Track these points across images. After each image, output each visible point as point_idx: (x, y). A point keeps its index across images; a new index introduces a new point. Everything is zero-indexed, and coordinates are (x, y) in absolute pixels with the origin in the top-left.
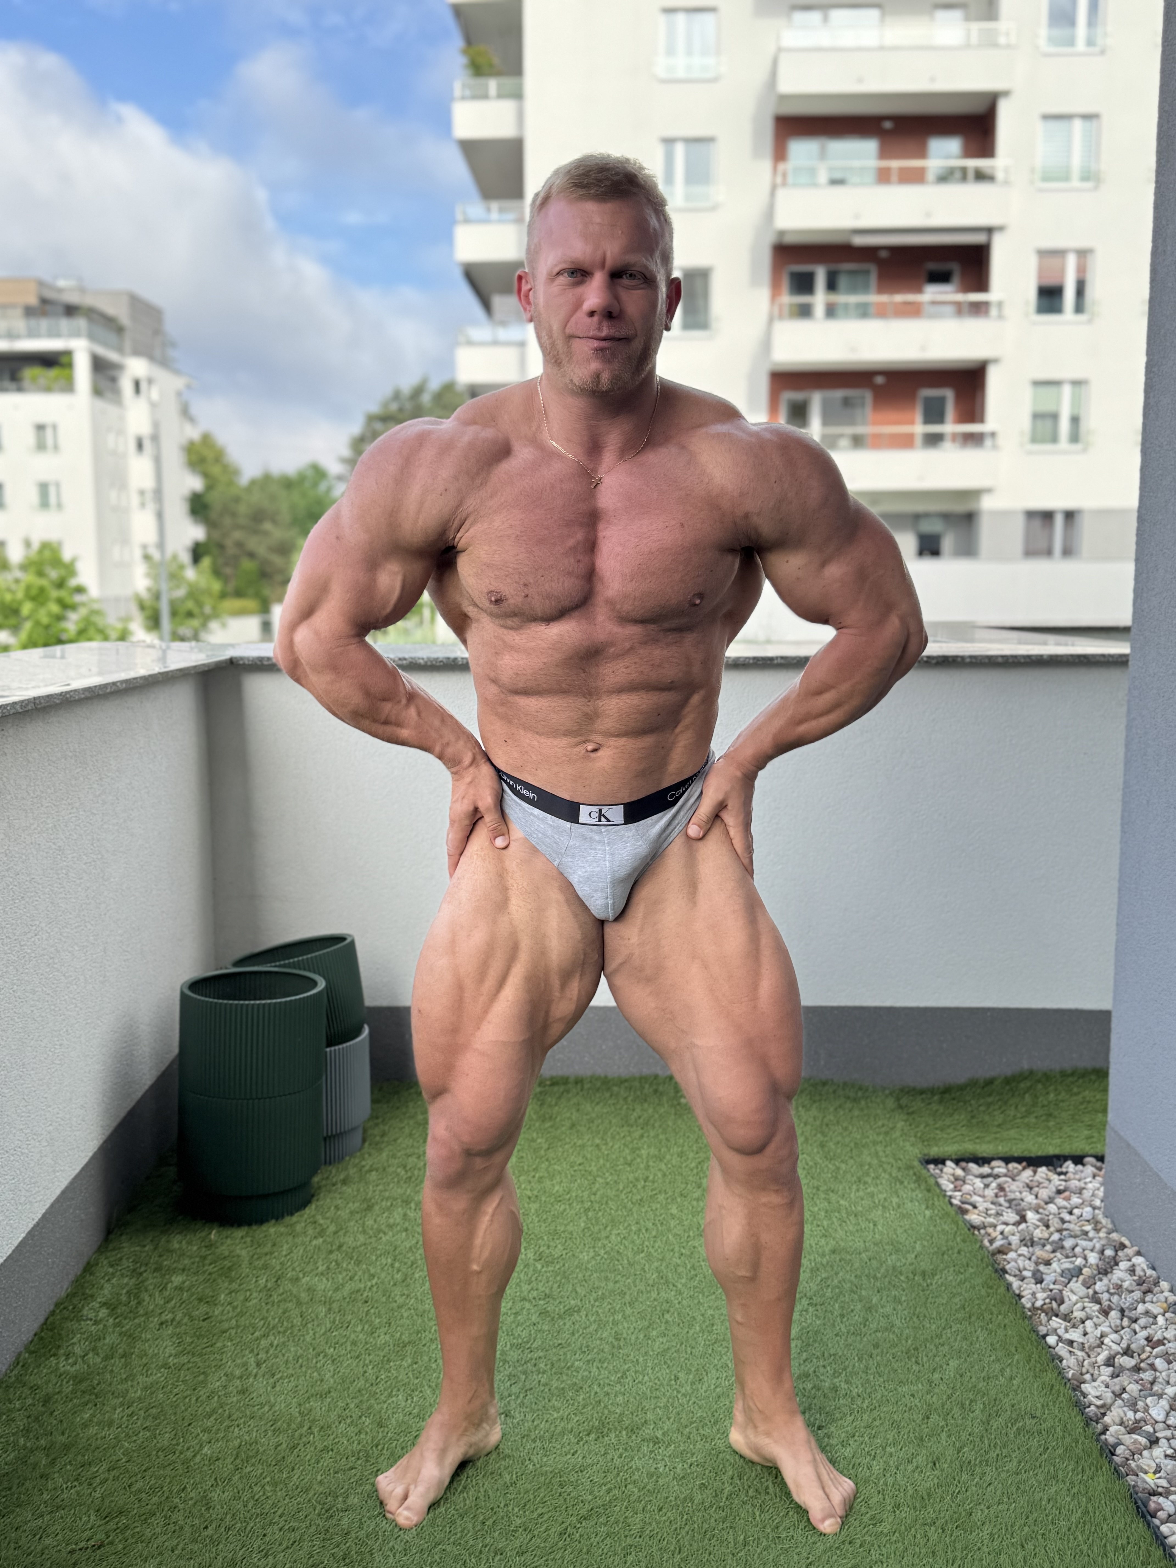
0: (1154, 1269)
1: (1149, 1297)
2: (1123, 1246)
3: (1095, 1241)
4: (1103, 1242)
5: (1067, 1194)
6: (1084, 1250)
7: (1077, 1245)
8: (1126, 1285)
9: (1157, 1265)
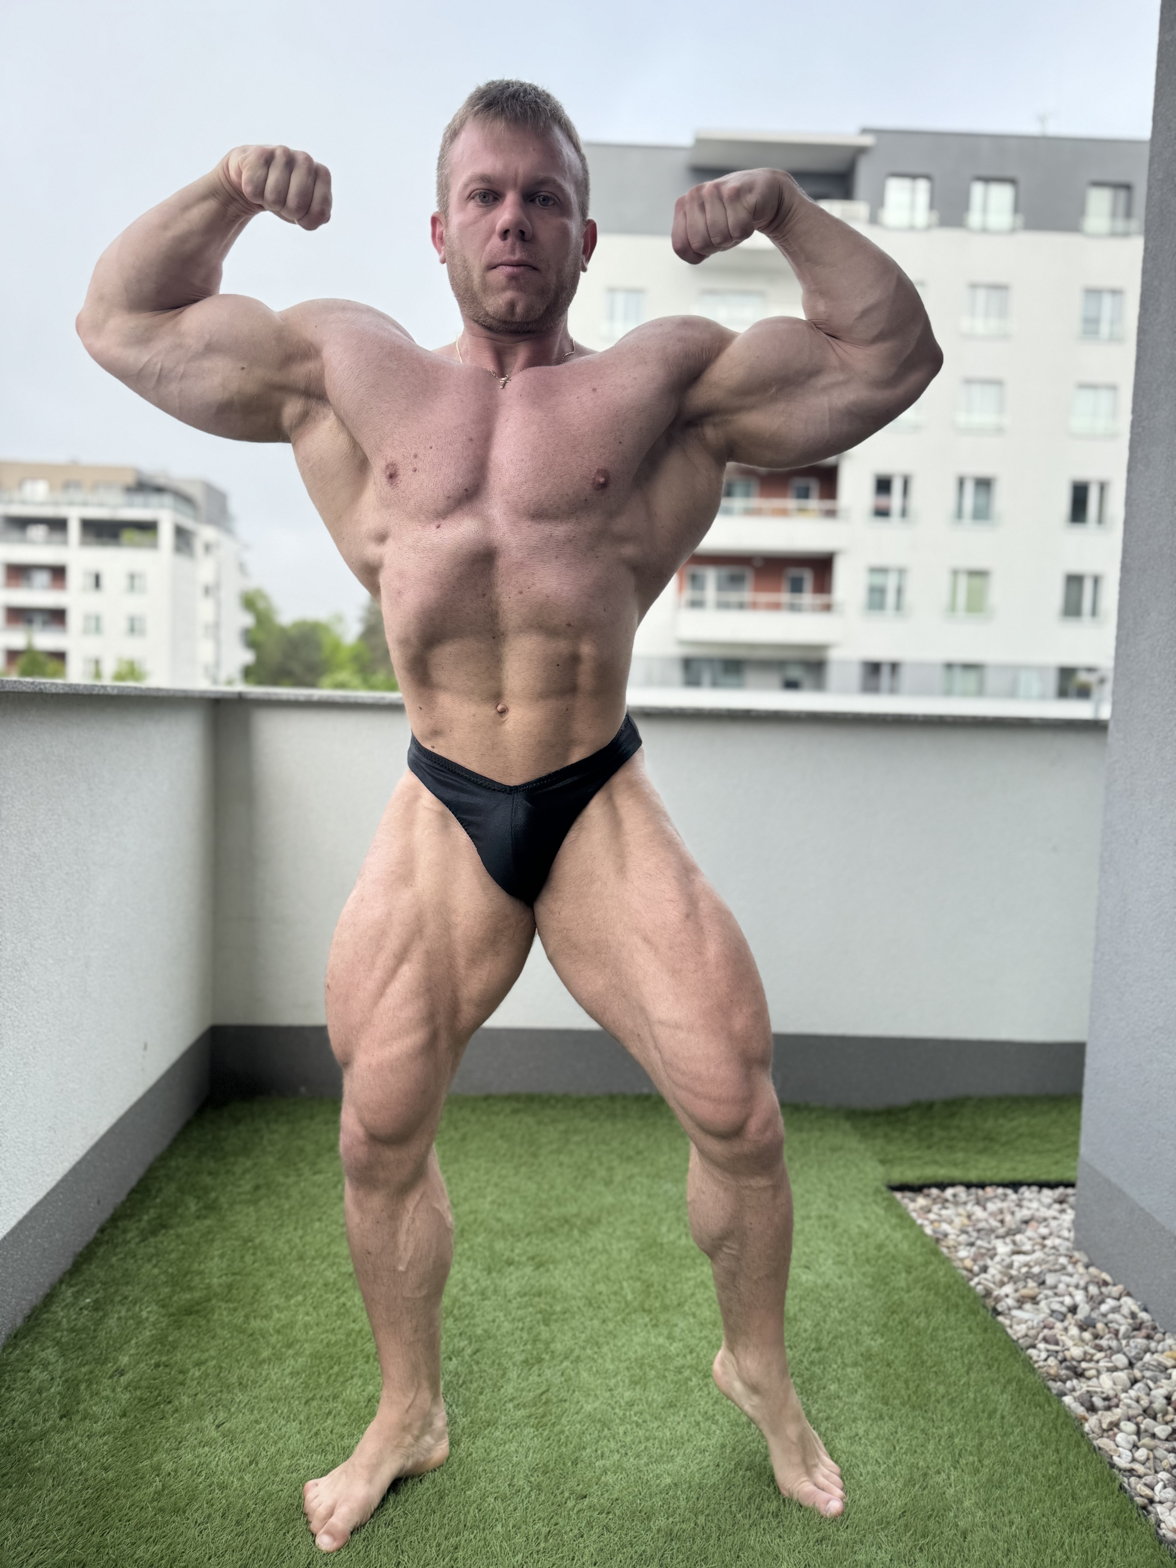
0: (1145, 1310)
1: (1153, 1345)
2: (1106, 1284)
3: (1076, 1276)
4: (1086, 1278)
5: (1033, 1224)
6: (1068, 1286)
7: (1060, 1281)
8: (1123, 1329)
9: (1150, 1307)
